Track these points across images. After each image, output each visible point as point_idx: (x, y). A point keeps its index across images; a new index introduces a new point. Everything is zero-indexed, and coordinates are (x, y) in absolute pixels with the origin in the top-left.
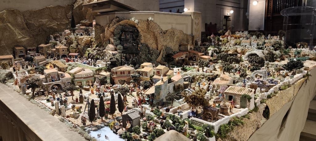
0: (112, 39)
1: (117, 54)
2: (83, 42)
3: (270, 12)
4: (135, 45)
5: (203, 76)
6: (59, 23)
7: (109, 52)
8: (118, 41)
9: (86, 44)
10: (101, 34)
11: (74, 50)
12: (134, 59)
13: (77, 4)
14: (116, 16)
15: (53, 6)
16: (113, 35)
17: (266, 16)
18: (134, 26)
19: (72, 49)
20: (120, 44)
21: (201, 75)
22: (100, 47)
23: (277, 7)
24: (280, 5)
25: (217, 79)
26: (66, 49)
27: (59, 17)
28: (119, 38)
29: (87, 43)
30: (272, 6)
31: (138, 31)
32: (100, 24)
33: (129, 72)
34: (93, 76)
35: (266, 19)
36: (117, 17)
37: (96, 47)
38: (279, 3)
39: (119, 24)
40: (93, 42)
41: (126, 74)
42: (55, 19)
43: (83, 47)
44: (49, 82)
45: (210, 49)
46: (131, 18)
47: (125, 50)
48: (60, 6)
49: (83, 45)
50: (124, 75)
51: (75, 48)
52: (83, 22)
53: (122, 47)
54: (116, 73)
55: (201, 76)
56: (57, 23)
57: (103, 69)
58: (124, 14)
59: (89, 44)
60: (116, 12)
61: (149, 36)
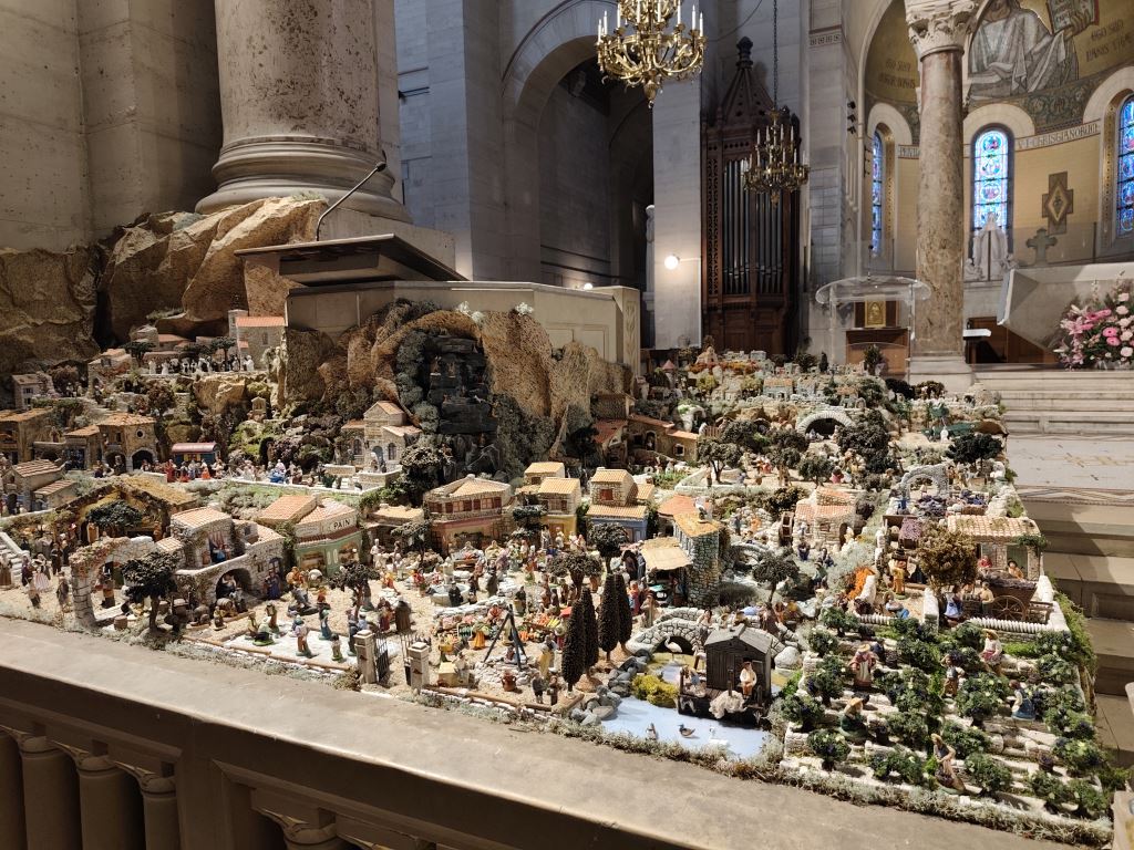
0: (388, 381)
1: (418, 438)
2: (218, 395)
3: (716, 292)
4: (479, 400)
5: (739, 499)
6: (40, 322)
7: (388, 429)
8: (414, 390)
9: (228, 406)
10: (325, 365)
11: (185, 430)
12: (483, 453)
13: (131, 245)
14: (397, 297)
15: (15, 252)
16: (388, 368)
17: (705, 303)
18: (466, 334)
19: (175, 425)
20: (424, 397)
21: (729, 495)
22: (314, 415)
23: (736, 277)
24: (742, 269)
25: (798, 503)
26: (151, 429)
27: (42, 298)
28: (413, 378)
29: (232, 400)
30: (720, 274)
31: (481, 350)
32: (313, 326)
33: (497, 501)
34: (358, 526)
35: (705, 312)
36: (401, 301)
37: (295, 414)
38: (739, 262)
39: (413, 325)
40: (254, 395)
41: (485, 508)
42: (24, 306)
43: (219, 415)
44: (200, 564)
45: (687, 409)
46: (457, 306)
47: (447, 422)
48: (42, 251)
49: (219, 407)
50: (476, 512)
51: (187, 423)
52: (166, 315)
53: (435, 410)
54: (450, 507)
55: (732, 498)
56: (31, 320)
57: (382, 494)
58: (426, 292)
59: (239, 406)
60: (397, 283)
61: (516, 369)
